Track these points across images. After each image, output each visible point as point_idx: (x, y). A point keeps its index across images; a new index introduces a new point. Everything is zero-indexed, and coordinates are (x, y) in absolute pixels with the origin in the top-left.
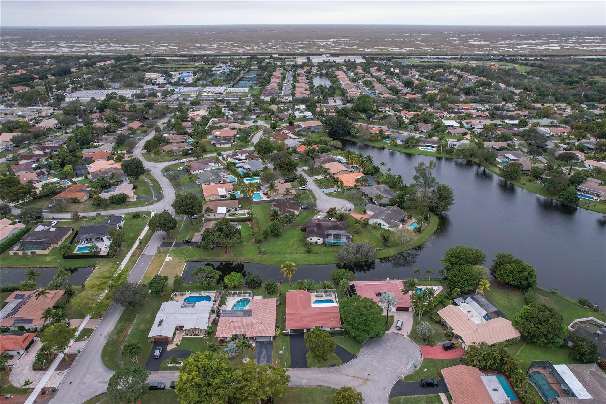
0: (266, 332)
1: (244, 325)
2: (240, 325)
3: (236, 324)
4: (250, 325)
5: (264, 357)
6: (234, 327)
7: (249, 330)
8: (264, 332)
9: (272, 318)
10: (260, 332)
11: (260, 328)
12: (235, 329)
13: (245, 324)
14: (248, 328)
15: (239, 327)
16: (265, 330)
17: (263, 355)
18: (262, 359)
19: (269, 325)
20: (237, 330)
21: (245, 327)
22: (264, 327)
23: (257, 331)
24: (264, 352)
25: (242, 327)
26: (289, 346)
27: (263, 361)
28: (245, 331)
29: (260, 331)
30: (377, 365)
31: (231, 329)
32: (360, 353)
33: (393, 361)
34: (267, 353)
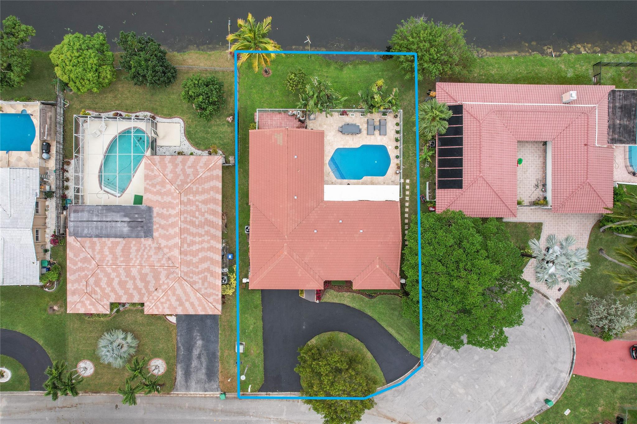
0: (196, 303)
1: (134, 278)
2: (124, 278)
3: (113, 275)
4: (150, 278)
5: (199, 357)
6: (110, 282)
7: (150, 293)
8: (192, 304)
9: (211, 249)
10: (181, 304)
11: (179, 291)
12: (113, 290)
13: (138, 277)
14: (146, 287)
15: (122, 284)
16: (193, 299)
17: (196, 352)
18: (195, 363)
19: (205, 279)
20: (121, 292)
21: (140, 285)
22: (188, 288)
23: (173, 299)
24: (199, 343)
25: (130, 285)
26: (260, 324)
27: (198, 370)
28: (141, 295)
29: (179, 299)
30: (462, 391)
31: (103, 290)
32: (430, 351)
33: (502, 383)
34: (205, 347)
